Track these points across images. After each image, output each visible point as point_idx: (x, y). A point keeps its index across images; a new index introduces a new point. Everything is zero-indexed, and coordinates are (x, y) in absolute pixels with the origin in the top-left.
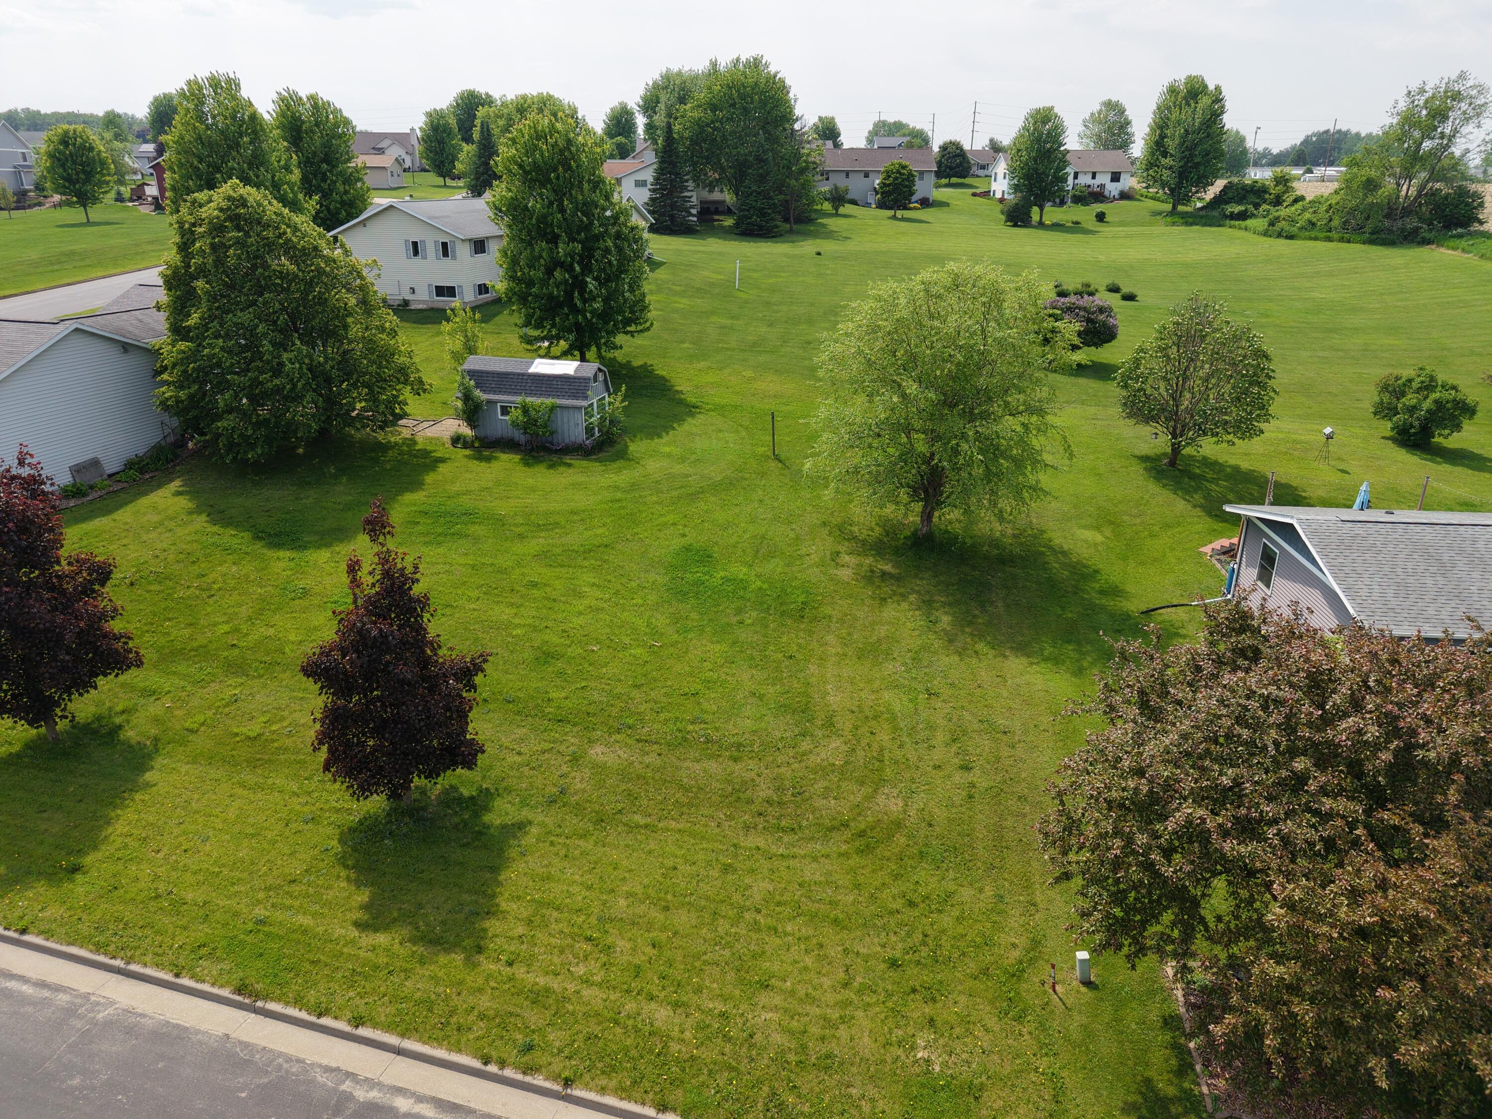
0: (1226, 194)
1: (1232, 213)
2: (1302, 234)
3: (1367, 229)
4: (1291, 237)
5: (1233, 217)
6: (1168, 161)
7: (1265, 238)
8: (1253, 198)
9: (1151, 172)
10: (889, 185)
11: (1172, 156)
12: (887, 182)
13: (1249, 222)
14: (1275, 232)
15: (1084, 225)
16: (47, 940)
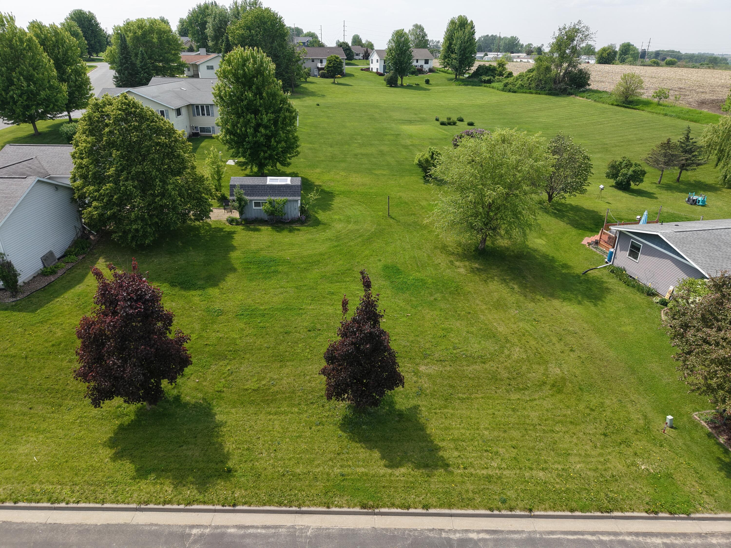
0: (479, 71)
1: (485, 80)
2: (519, 90)
3: (547, 88)
4: (515, 92)
5: (485, 82)
6: (453, 56)
7: (503, 93)
8: (490, 73)
9: (446, 60)
10: (331, 67)
11: (456, 53)
12: (330, 65)
13: (493, 84)
14: (506, 88)
15: (421, 86)
16: (250, 506)
